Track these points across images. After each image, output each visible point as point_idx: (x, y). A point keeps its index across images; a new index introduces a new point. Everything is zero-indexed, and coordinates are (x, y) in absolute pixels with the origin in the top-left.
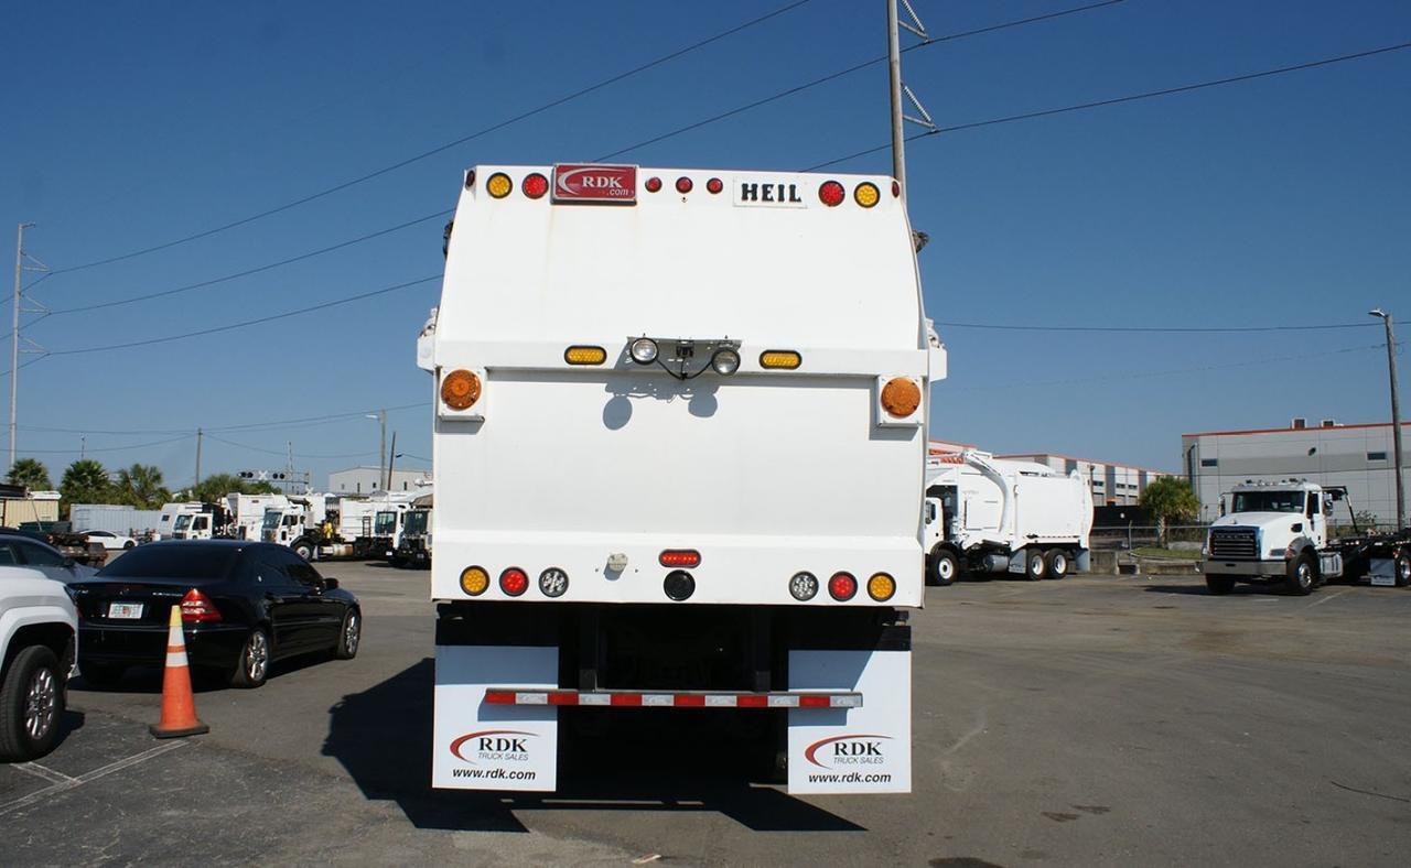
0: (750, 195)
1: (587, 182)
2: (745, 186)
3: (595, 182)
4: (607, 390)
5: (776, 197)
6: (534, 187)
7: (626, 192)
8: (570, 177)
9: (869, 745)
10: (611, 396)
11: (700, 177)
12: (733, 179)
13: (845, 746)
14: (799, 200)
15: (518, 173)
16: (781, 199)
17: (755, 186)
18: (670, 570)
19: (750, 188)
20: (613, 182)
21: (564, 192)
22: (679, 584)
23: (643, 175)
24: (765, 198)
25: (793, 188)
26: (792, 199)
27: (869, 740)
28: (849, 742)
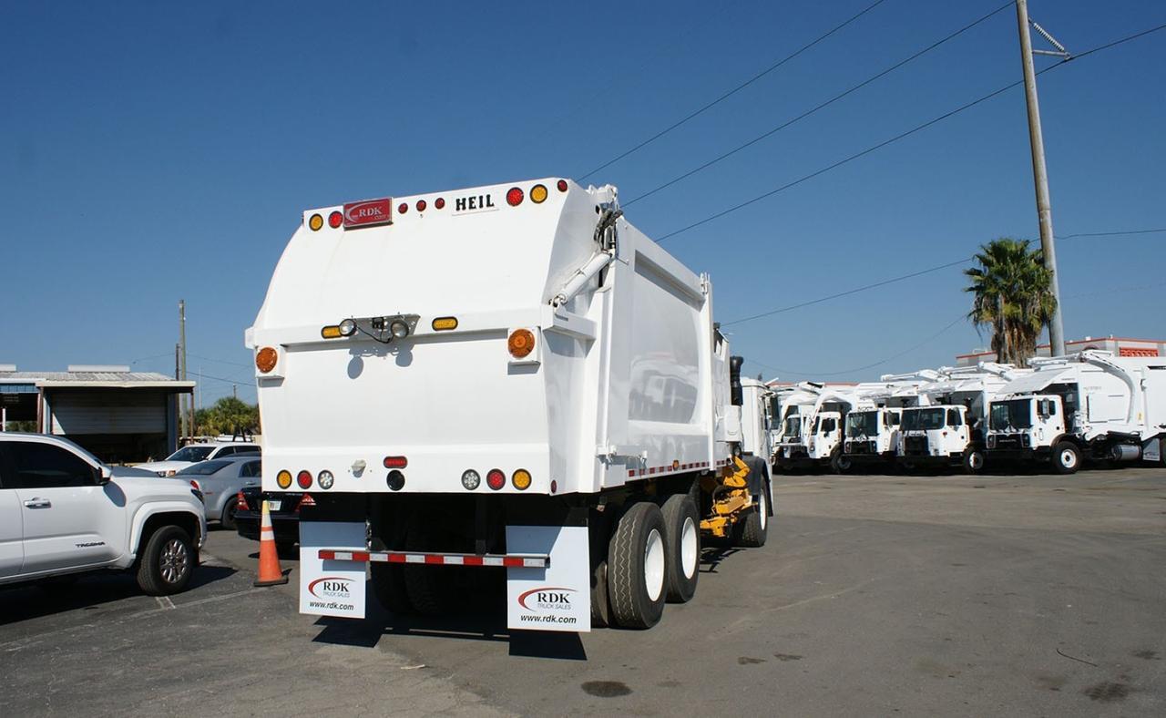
0: (461, 207)
1: (362, 213)
2: (458, 200)
3: (366, 213)
4: (350, 353)
5: (478, 206)
6: (335, 220)
7: (384, 216)
8: (353, 210)
9: (561, 595)
10: (352, 357)
11: (430, 199)
12: (450, 197)
13: (545, 595)
14: (493, 205)
15: (325, 213)
16: (481, 206)
17: (464, 200)
18: (391, 470)
19: (461, 202)
20: (376, 211)
21: (350, 221)
22: (396, 479)
23: (396, 203)
24: (471, 207)
25: (488, 197)
26: (488, 205)
27: (561, 592)
28: (547, 593)
